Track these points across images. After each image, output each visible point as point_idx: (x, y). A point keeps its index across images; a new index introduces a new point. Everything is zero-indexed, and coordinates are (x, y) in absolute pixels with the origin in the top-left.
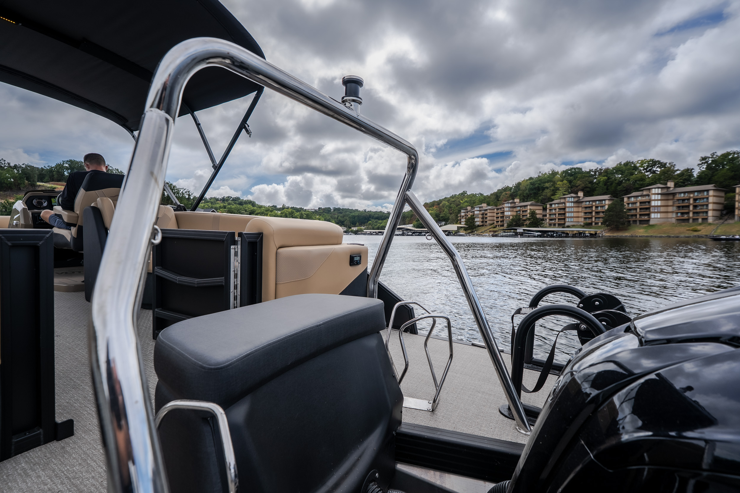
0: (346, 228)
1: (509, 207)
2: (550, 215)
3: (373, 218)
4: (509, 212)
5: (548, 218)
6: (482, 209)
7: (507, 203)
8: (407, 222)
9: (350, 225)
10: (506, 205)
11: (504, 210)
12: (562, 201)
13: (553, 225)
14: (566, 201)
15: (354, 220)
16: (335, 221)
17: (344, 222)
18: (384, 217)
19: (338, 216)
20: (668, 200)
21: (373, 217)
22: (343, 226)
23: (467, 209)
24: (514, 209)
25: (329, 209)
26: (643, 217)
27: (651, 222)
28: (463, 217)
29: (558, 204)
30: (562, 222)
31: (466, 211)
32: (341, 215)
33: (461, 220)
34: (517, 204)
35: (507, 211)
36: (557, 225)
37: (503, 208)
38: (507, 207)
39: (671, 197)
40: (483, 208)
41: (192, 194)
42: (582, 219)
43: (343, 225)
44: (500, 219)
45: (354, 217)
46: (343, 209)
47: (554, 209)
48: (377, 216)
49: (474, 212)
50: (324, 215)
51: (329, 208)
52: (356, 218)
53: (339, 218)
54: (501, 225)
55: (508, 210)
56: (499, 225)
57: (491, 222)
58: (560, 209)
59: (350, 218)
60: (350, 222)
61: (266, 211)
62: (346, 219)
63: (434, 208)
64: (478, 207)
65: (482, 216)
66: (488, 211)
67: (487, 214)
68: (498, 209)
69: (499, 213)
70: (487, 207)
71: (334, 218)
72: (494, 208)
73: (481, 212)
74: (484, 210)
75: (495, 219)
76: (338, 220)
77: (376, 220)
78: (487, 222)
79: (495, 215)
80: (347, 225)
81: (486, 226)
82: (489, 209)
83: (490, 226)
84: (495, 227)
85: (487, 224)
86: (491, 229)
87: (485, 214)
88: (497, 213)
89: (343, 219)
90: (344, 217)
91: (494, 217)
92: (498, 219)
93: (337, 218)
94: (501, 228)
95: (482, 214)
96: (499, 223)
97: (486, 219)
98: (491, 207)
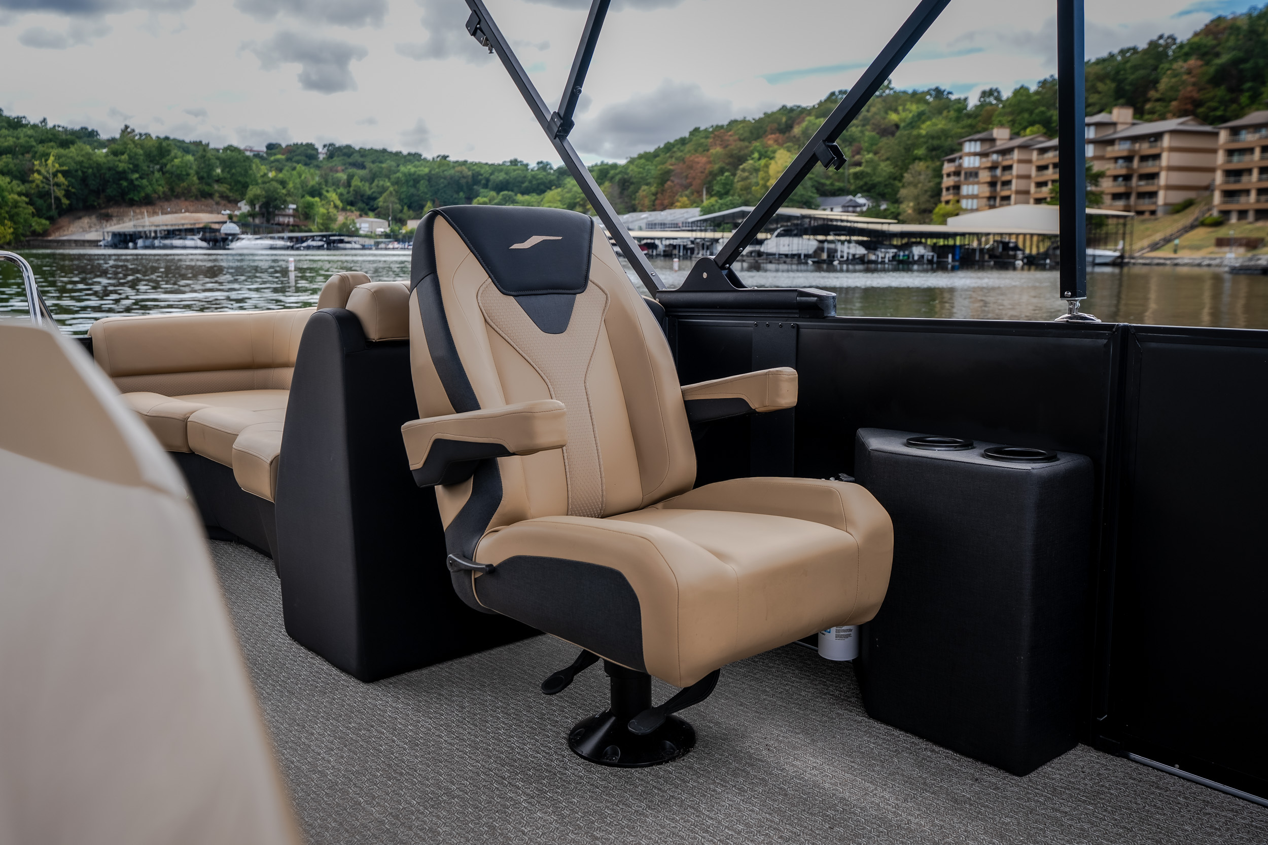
0: (386, 223)
3: (486, 186)
8: (647, 202)
15: (412, 190)
16: (341, 194)
17: (375, 199)
18: (530, 182)
19: (351, 177)
21: (488, 180)
22: (371, 214)
23: (993, 140)
25: (310, 152)
28: (973, 174)
31: (987, 147)
32: (362, 172)
33: (957, 188)
40: (1120, 127)
43: (373, 209)
44: (1251, 179)
45: (414, 180)
46: (363, 153)
48: (501, 176)
50: (294, 169)
51: (310, 146)
52: (423, 186)
53: (356, 182)
54: (1259, 212)
59: (397, 182)
60: (401, 200)
61: (42, 142)
62: (384, 190)
63: (771, 142)
65: (1120, 168)
66: (1166, 141)
67: (1157, 157)
68: (1235, 132)
69: (1251, 150)
70: (1134, 124)
71: (336, 184)
72: (1208, 128)
73: (1109, 149)
74: (1135, 139)
75: (1219, 177)
76: (352, 189)
77: (503, 195)
78: (1153, 195)
79: (1221, 158)
80: (391, 211)
81: (1147, 215)
82: (1173, 132)
83: (1176, 216)
84: (1217, 224)
85: (1153, 208)
86: (1201, 232)
87: (1144, 158)
88: (1230, 153)
89: (370, 188)
90: (376, 182)
91: (1212, 170)
92: (1238, 181)
93: (348, 184)
94: (1260, 224)
95: (1116, 159)
96: (1243, 199)
97: (1142, 183)
98: (1182, 124)
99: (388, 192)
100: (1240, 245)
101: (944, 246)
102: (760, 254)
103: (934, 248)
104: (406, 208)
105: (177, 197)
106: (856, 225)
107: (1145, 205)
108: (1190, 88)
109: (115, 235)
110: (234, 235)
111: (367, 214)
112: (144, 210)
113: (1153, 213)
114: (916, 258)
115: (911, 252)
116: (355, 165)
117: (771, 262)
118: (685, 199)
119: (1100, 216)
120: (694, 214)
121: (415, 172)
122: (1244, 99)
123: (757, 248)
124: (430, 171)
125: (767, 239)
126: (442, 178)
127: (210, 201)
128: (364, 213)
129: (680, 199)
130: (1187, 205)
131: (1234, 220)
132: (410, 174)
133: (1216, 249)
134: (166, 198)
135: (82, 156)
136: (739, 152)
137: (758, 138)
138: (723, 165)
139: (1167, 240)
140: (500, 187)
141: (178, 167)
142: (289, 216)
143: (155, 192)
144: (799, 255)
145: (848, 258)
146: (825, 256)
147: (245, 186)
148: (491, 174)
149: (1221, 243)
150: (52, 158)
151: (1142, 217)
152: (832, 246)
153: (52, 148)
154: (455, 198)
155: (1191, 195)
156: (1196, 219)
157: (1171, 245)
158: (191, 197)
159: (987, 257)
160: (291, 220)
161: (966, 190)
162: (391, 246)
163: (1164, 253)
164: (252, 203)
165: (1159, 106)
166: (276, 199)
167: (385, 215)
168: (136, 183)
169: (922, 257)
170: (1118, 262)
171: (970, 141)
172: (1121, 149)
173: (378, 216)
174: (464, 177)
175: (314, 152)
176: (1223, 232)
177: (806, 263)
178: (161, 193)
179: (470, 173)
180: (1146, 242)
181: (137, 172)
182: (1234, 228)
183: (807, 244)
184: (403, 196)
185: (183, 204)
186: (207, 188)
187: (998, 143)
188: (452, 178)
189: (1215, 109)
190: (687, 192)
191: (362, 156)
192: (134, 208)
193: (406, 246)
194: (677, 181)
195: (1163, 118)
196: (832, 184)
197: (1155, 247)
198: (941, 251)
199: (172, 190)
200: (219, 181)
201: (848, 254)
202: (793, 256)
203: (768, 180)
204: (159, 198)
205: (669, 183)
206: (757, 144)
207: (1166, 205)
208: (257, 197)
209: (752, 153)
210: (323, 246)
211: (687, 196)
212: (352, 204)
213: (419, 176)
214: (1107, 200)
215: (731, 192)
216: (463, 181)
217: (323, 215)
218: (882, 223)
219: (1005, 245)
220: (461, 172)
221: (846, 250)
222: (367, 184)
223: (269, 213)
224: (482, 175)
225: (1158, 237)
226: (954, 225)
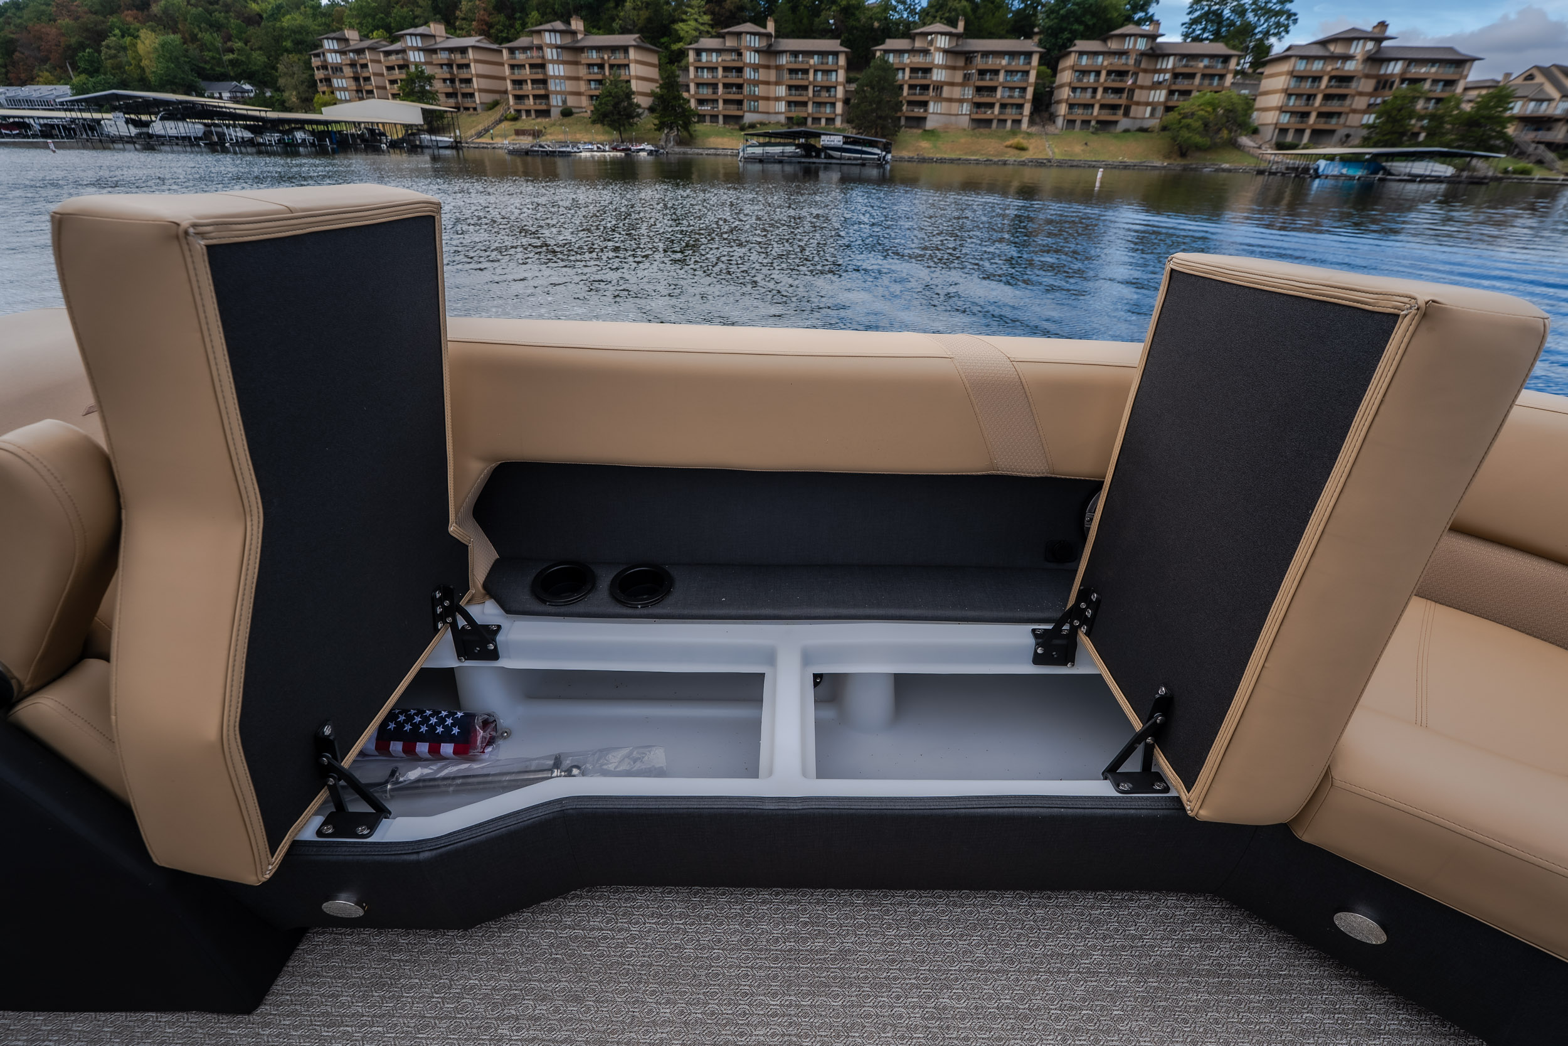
1: (557, 47)
2: (698, 85)
4: (561, 67)
5: (693, 96)
6: (430, 43)
7: (550, 31)
10: (548, 38)
11: (543, 57)
12: (730, 43)
13: (708, 118)
14: (743, 43)
20: (954, 68)
23: (346, 40)
24: (583, 55)
26: (916, 110)
27: (930, 124)
28: (337, 69)
29: (719, 51)
30: (733, 111)
31: (343, 45)
33: (328, 81)
34: (580, 36)
35: (553, 62)
36: (721, 119)
37: (540, 48)
38: (551, 46)
39: (961, 62)
40: (439, 40)
42: (782, 106)
44: (528, 88)
47: (708, 68)
49: (403, 51)
54: (537, 111)
55: (555, 57)
56: (528, 112)
57: (489, 98)
58: (726, 69)
63: (129, 19)
64: (416, 35)
65: (444, 73)
66: (471, 54)
67: (467, 66)
68: (512, 51)
69: (523, 66)
70: (448, 38)
72: (495, 46)
73: (434, 56)
74: (451, 50)
75: (509, 86)
78: (472, 95)
79: (507, 71)
81: (471, 110)
82: (473, 47)
83: (490, 112)
84: (515, 119)
85: (474, 105)
86: (505, 125)
87: (460, 66)
88: (512, 67)
91: (504, 79)
92: (521, 89)
94: (539, 120)
95: (441, 65)
96: (526, 101)
97: (463, 86)
98: (478, 41)
100: (529, 135)
101: (323, 132)
102: (150, 136)
103: (313, 133)
106: (237, 111)
107: (468, 103)
108: (482, 12)
113: (475, 109)
114: (299, 141)
115: (294, 136)
117: (163, 144)
118: (47, 74)
119: (440, 111)
120: (63, 92)
122: (518, 25)
123: (144, 130)
125: (152, 121)
129: (40, 74)
130: (495, 104)
131: (524, 117)
133: (516, 137)
136: (96, 26)
137: (112, 13)
138: (81, 39)
139: (487, 130)
144: (190, 138)
145: (237, 140)
146: (215, 139)
149: (518, 133)
151: (468, 112)
152: (219, 130)
155: (497, 97)
156: (502, 115)
157: (488, 134)
159: (359, 141)
161: (336, 82)
163: (485, 140)
165: (465, 25)
169: (304, 140)
170: (456, 146)
171: (328, 38)
172: (443, 57)
176: (519, 125)
177: (199, 145)
180: (473, 132)
182: (526, 123)
183: (194, 128)
187: (352, 43)
189: (502, 31)
190: (47, 66)
194: (27, 53)
195: (470, 35)
196: (212, 69)
197: (479, 135)
198: (320, 136)
201: (236, 137)
202: (184, 138)
203: (141, 60)
205: (17, 54)
206: (113, 19)
207: (481, 103)
209: (111, 29)
211: (47, 71)
214: (442, 98)
215: (102, 70)
218: (260, 111)
219: (372, 131)
221: (233, 134)
225: (480, 127)
226: (329, 113)
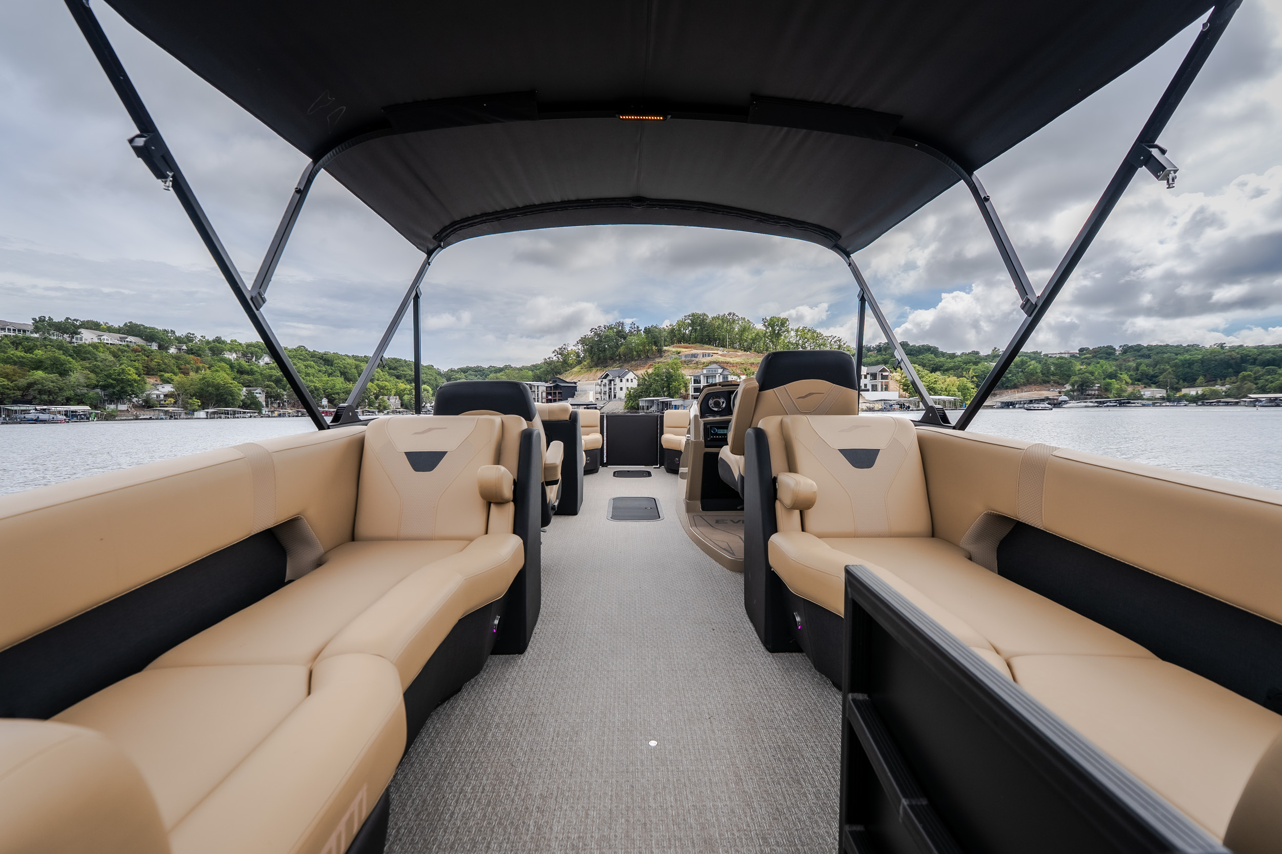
0: (1164, 391)
9: (1177, 383)
15: (1187, 370)
16: (1131, 375)
17: (1157, 377)
19: (1139, 365)
22: (1153, 385)
25: (1109, 351)
32: (1147, 361)
41: (844, 344)
43: (1154, 383)
45: (1190, 364)
46: (1150, 348)
50: (1098, 363)
51: (1110, 347)
52: (1196, 367)
53: (1143, 367)
59: (1176, 365)
60: (1178, 377)
62: (1164, 370)
71: (1128, 369)
76: (1139, 372)
77: (1267, 369)
80: (1169, 383)
89: (1153, 371)
90: (1158, 366)
93: (1137, 369)
99: (1167, 372)
104: (1181, 381)
105: (1030, 384)
109: (1002, 403)
110: (1065, 401)
111: (1150, 386)
112: (1013, 390)
116: (1143, 356)
121: (1190, 358)
124: (1203, 357)
126: (1213, 361)
127: (1048, 385)
128: (1147, 385)
132: (1186, 360)
134: (1025, 385)
135: (985, 368)
140: (1265, 363)
141: (1031, 370)
142: (1095, 390)
143: (1019, 382)
147: (1069, 376)
148: (1259, 355)
150: (971, 370)
153: (971, 366)
154: (1225, 373)
158: (1038, 383)
160: (1097, 392)
162: (1164, 405)
164: (1073, 385)
166: (1088, 382)
167: (1164, 386)
168: (1010, 379)
173: (1159, 387)
174: (1233, 359)
175: (1113, 351)
178: (1022, 383)
179: (1239, 356)
181: (1010, 373)
184: (1179, 374)
185: (1033, 387)
186: (1046, 379)
188: (1221, 360)
191: (1149, 350)
192: (1008, 390)
193: (1175, 404)
199: (1028, 381)
200: (1053, 375)
204: (1021, 384)
208: (1076, 382)
210: (1117, 405)
212: (1139, 380)
213: (1193, 360)
216: (1232, 362)
217: (1118, 388)
220: (1230, 356)
222: (1151, 368)
223: (1083, 389)
224: (1250, 356)
